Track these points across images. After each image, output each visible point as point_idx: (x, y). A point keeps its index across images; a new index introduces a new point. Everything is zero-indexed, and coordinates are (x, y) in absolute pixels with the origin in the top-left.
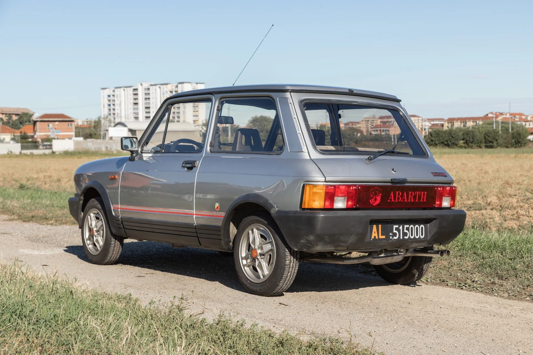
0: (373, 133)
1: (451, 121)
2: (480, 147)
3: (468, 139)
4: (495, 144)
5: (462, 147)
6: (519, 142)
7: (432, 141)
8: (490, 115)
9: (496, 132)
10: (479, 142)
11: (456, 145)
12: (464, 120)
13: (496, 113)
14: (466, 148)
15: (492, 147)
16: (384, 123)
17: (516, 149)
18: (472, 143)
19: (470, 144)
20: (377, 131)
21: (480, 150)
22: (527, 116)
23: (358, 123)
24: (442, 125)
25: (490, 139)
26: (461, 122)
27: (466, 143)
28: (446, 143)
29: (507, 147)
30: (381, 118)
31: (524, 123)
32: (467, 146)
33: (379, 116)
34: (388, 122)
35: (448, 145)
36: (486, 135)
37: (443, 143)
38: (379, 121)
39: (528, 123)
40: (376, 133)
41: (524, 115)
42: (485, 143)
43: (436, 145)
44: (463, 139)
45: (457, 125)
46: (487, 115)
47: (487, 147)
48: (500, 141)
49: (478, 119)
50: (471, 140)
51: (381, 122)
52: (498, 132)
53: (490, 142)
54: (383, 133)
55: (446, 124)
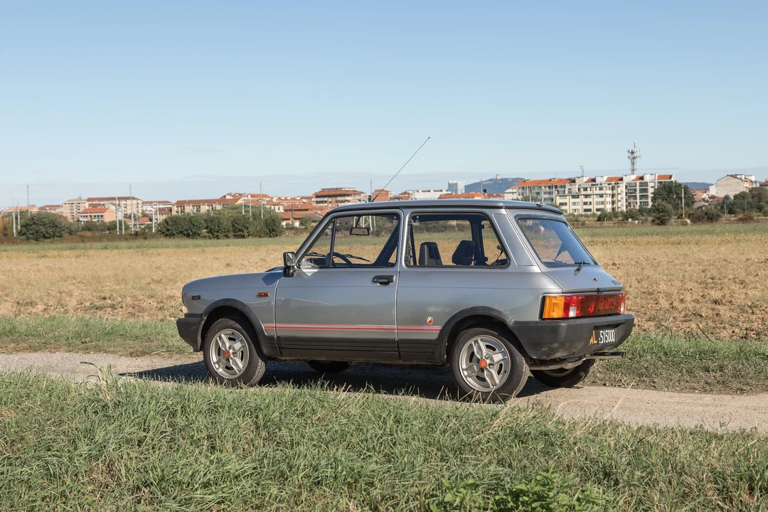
0: (81, 219)
1: (181, 204)
2: (227, 237)
3: (213, 227)
4: (246, 231)
5: (205, 237)
6: (274, 231)
7: (168, 230)
8: (228, 197)
9: (246, 219)
10: (226, 230)
11: (199, 235)
12: (197, 204)
13: (235, 194)
14: (210, 238)
15: (243, 237)
16: (94, 206)
17: (270, 239)
18: (218, 232)
19: (216, 234)
20: (86, 216)
21: (227, 241)
22: (272, 198)
23: (59, 206)
24: (170, 210)
25: (239, 227)
26: (193, 206)
27: (210, 231)
28: (186, 232)
29: (260, 237)
30: (89, 200)
31: (273, 207)
32: (212, 236)
33: (86, 198)
34: (100, 204)
35: (188, 236)
36: (235, 222)
37: (181, 232)
38: (87, 203)
39: (277, 207)
40: (86, 220)
41: (269, 197)
42: (234, 231)
43: (174, 235)
44: (207, 228)
45: (189, 209)
46: (225, 196)
47: (236, 236)
48: (252, 230)
49: (215, 201)
50: (217, 228)
51: (90, 205)
52: (249, 219)
53: (240, 231)
54: (94, 220)
55: (175, 209)
